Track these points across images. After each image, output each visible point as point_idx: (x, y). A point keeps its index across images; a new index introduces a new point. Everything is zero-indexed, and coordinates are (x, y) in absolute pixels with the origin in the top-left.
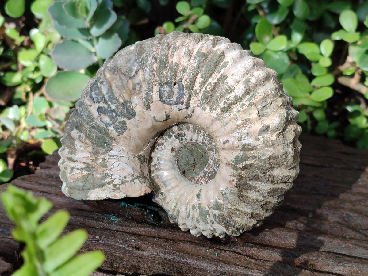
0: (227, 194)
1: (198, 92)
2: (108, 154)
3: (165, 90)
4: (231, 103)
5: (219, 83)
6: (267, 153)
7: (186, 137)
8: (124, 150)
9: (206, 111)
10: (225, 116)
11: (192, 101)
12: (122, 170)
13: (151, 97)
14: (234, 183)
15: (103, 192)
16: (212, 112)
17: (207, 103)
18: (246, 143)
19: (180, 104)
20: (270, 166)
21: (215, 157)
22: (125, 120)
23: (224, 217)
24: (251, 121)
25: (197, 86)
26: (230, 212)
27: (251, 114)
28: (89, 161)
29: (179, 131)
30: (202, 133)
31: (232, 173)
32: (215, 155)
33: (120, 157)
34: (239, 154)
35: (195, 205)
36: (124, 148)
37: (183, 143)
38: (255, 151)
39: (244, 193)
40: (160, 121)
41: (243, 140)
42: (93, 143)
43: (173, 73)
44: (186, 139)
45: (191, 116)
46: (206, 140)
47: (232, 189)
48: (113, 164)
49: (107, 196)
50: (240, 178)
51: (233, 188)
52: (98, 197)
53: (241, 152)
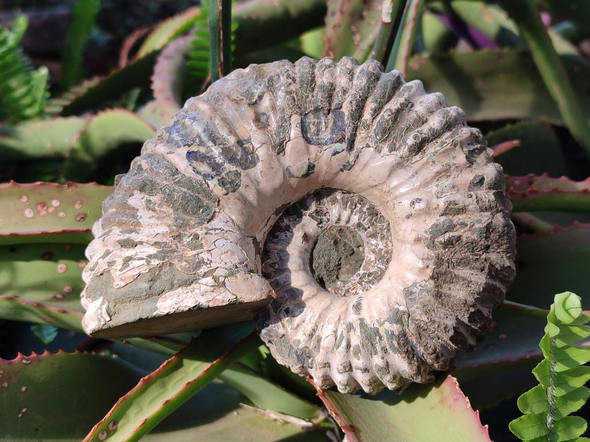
0: (415, 294)
1: (368, 123)
2: (204, 226)
3: (310, 122)
4: (425, 137)
5: (403, 110)
6: (482, 219)
7: (329, 216)
8: (233, 221)
9: (382, 153)
10: (414, 161)
11: (358, 138)
12: (229, 253)
13: (288, 132)
14: (429, 272)
15: (190, 294)
16: (392, 153)
17: (385, 140)
18: (452, 200)
19: (338, 142)
20: (486, 243)
21: (381, 246)
22: (239, 170)
23: (407, 339)
24: (457, 167)
25: (367, 115)
26: (419, 327)
27: (455, 157)
28: (168, 239)
29: (318, 206)
30: (358, 208)
31: (426, 255)
32: (381, 243)
33: (227, 231)
34: (438, 220)
35: (351, 322)
36: (234, 218)
37: (322, 227)
38: (464, 215)
39: (445, 290)
40: (297, 177)
41: (445, 196)
42: (176, 210)
43: (327, 95)
44: (328, 220)
45: (354, 165)
46: (364, 220)
47: (424, 283)
48: (214, 242)
49: (197, 301)
50: (439, 261)
51: (426, 282)
52: (178, 306)
53: (442, 217)
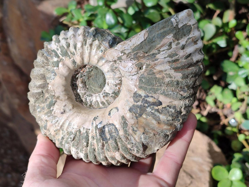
0: (52, 75)
2: (140, 74)
3: (115, 133)
11: (94, 131)
13: (122, 126)
14: (50, 86)
15: (134, 43)
33: (130, 75)
39: (42, 81)
44: (102, 94)
47: (51, 81)
